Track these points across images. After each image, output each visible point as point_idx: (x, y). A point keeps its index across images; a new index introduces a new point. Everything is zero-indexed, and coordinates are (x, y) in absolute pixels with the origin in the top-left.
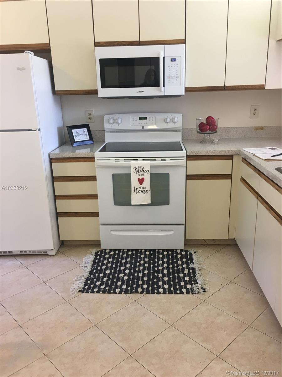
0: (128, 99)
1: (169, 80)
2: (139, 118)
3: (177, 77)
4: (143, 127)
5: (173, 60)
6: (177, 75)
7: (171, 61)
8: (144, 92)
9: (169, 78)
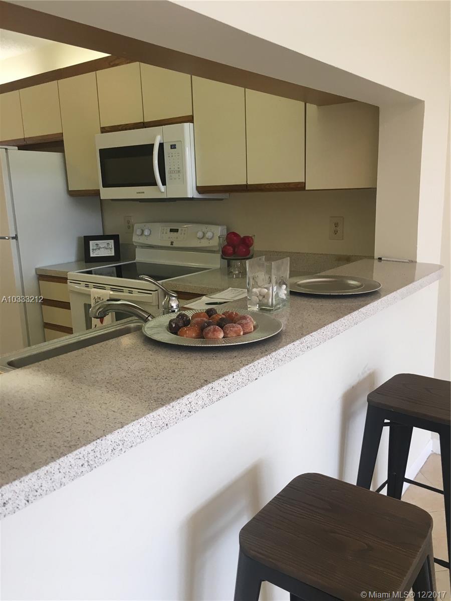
0: (138, 202)
1: (171, 176)
2: (171, 229)
3: (179, 172)
4: (172, 243)
5: (173, 147)
6: (179, 168)
7: (171, 148)
8: (143, 193)
9: (170, 173)
